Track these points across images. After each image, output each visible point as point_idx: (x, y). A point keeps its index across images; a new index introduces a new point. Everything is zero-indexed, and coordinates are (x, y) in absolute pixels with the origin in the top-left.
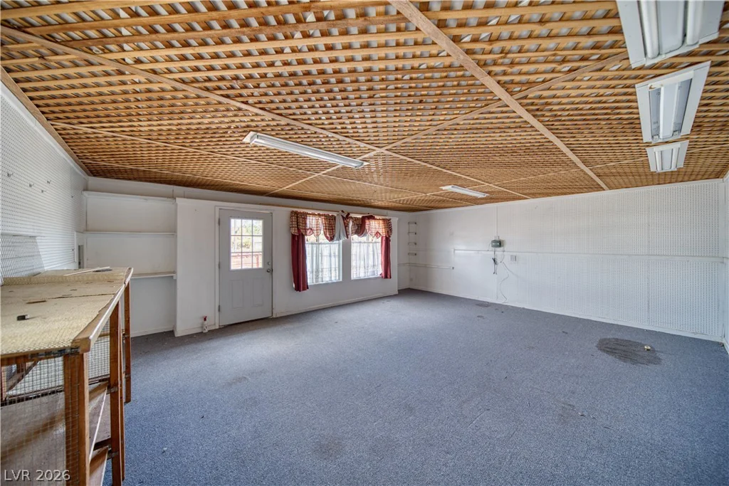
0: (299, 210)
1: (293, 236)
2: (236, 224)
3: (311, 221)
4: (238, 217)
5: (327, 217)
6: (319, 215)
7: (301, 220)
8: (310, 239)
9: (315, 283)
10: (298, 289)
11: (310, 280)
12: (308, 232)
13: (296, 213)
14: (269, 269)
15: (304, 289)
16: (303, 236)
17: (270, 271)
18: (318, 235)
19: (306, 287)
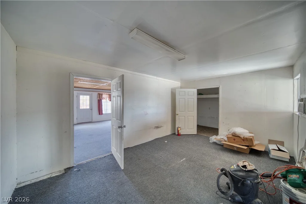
0: (100, 93)
1: (98, 100)
2: (81, 97)
3: (104, 96)
4: (82, 95)
5: (109, 95)
6: (107, 94)
7: (101, 96)
8: (103, 101)
9: (105, 113)
10: (100, 114)
11: (104, 112)
12: (103, 99)
13: (99, 94)
14: (91, 109)
15: (101, 114)
16: (101, 100)
17: (92, 109)
18: (106, 100)
19: (102, 114)
